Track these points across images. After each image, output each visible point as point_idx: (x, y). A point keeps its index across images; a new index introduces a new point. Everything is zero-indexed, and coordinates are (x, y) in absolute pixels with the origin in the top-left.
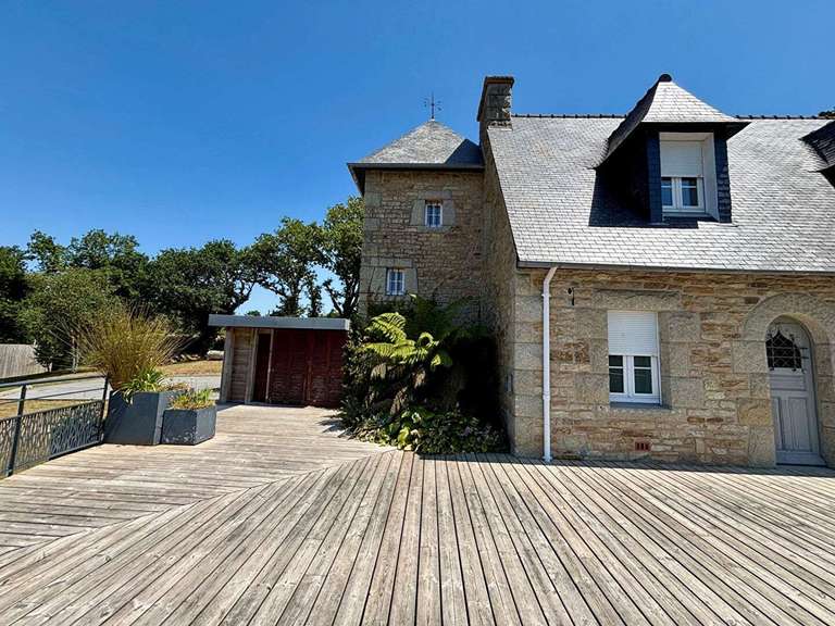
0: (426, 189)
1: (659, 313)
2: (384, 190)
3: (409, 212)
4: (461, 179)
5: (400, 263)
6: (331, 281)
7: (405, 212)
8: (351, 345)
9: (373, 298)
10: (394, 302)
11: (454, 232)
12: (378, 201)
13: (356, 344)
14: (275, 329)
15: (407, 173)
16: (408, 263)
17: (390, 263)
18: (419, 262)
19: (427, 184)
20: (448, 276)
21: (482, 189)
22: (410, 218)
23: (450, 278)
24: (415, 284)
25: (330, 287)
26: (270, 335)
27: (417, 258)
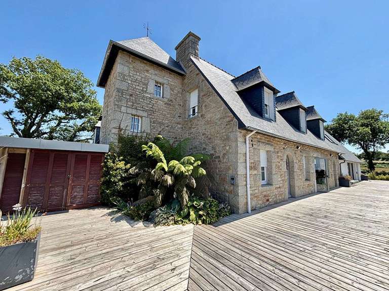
0: (156, 74)
1: (267, 151)
2: (131, 66)
3: (147, 85)
4: (173, 76)
5: (140, 113)
6: (12, 112)
7: (144, 84)
8: (110, 163)
9: (122, 132)
10: (136, 136)
11: (169, 103)
12: (127, 72)
13: (114, 162)
14: (31, 150)
15: (145, 62)
16: (145, 114)
17: (134, 112)
18: (151, 115)
19: (156, 72)
20: (166, 125)
21: (182, 84)
22: (147, 88)
23: (167, 127)
24: (149, 128)
25: (11, 117)
26: (25, 155)
27: (151, 112)
